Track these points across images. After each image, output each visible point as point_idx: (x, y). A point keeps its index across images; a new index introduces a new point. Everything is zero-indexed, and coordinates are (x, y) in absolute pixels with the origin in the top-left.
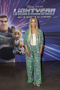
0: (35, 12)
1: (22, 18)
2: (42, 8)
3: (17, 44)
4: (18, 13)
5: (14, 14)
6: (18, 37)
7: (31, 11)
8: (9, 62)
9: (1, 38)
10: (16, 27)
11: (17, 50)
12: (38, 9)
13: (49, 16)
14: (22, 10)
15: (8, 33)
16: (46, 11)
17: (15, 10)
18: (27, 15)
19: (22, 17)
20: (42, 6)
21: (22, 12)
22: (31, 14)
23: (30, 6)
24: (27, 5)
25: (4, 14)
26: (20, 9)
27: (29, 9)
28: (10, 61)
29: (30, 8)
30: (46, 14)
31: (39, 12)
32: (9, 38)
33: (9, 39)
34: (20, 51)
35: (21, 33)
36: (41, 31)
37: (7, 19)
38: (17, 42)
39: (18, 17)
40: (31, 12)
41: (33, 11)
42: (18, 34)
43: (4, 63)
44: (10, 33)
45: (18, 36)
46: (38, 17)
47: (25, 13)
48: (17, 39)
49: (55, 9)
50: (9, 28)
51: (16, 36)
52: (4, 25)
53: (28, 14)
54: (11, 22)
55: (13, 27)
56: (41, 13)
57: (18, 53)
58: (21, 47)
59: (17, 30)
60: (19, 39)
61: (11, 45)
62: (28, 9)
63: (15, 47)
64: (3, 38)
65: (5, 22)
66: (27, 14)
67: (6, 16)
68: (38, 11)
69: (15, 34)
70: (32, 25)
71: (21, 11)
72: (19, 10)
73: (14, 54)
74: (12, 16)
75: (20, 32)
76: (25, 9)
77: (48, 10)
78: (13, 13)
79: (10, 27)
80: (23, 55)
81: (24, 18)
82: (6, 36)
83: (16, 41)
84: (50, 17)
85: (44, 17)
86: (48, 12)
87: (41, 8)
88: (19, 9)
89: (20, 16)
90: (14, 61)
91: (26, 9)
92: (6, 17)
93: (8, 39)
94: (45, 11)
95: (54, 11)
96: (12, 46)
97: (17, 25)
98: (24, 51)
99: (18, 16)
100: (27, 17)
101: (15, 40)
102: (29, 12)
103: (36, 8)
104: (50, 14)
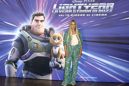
0: (83, 8)
1: (65, 17)
2: (94, 3)
3: (56, 53)
4: (59, 10)
5: (53, 11)
7: (77, 7)
9: (35, 43)
11: (56, 62)
13: (104, 13)
14: (65, 6)
15: (44, 37)
16: (100, 7)
17: (55, 6)
18: (72, 13)
19: (65, 15)
21: (65, 8)
22: (78, 11)
23: (76, 1)
25: (40, 11)
26: (61, 5)
27: (75, 4)
30: (100, 11)
31: (89, 8)
32: (46, 44)
37: (44, 17)
39: (59, 15)
42: (59, 39)
43: (36, 79)
44: (46, 37)
46: (88, 15)
47: (69, 10)
49: (113, 4)
51: (55, 41)
52: (40, 25)
53: (74, 11)
54: (49, 22)
55: (51, 29)
58: (61, 58)
59: (57, 34)
60: (59, 46)
61: (47, 54)
62: (73, 5)
63: (53, 58)
64: (36, 44)
65: (42, 21)
66: (71, 11)
67: (43, 13)
68: (87, 7)
69: (54, 39)
71: (63, 7)
73: (51, 68)
74: (51, 13)
75: (61, 36)
76: (69, 5)
77: (103, 5)
79: (48, 28)
81: (67, 16)
82: (41, 41)
84: (106, 15)
85: (97, 15)
86: (102, 7)
87: (92, 3)
88: (60, 5)
89: (61, 13)
91: (71, 5)
92: (42, 15)
93: (43, 45)
94: (98, 7)
95: (112, 7)
97: (57, 26)
99: (59, 13)
100: (72, 15)
102: (74, 8)
103: (84, 3)
104: (106, 11)
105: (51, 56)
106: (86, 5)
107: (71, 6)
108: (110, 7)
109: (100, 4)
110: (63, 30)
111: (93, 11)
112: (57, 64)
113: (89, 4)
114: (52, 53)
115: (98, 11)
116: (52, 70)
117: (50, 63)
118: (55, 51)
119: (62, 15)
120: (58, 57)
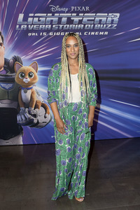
0: (70, 21)
1: (39, 37)
2: (88, 12)
3: (27, 100)
4: (28, 25)
5: (18, 26)
6: (30, 84)
7: (60, 19)
8: (8, 144)
10: (23, 58)
11: (28, 115)
12: (78, 15)
13: (104, 31)
14: (39, 17)
15: (4, 73)
16: (97, 19)
17: (21, 16)
18: (51, 30)
19: (39, 34)
20: (87, 8)
21: (39, 21)
22: (61, 26)
23: (57, 8)
24: (50, 4)
26: (32, 15)
27: (56, 15)
28: (10, 142)
29: (57, 12)
30: (98, 26)
31: (80, 22)
33: (7, 87)
34: (35, 116)
35: (36, 74)
36: (91, 68)
37: (2, 38)
38: (26, 95)
39: (30, 34)
40: (60, 21)
41: (64, 20)
42: (30, 76)
44: (8, 74)
45: (29, 80)
47: (45, 25)
48: (27, 87)
49: (118, 15)
50: (6, 62)
51: (24, 80)
53: (54, 26)
54: (11, 46)
55: (16, 59)
56: (85, 25)
57: (30, 122)
58: (36, 107)
59: (27, 67)
60: (31, 88)
61: (12, 103)
62: (53, 15)
63: (22, 108)
66: (50, 26)
68: (76, 19)
69: (22, 75)
70: (69, 54)
71: (36, 19)
72: (31, 17)
73: (20, 125)
74: (15, 31)
75: (33, 70)
76: (45, 15)
77: (102, 16)
78: (16, 24)
79: (10, 58)
80: (43, 127)
81: (43, 36)
83: (26, 92)
84: (106, 33)
85: (93, 33)
86: (101, 20)
87: (84, 12)
88: (30, 15)
89: (32, 31)
90: (20, 140)
91: (49, 15)
93: (4, 88)
94: (94, 20)
95: (116, 19)
96: (14, 106)
97: (26, 54)
98: (45, 117)
99: (28, 31)
100: (51, 34)
101: (22, 91)
102: (55, 22)
103: (72, 13)
104: (107, 26)
105: (19, 106)
106: (74, 17)
107: (50, 17)
108: (113, 21)
109: (98, 14)
110: (37, 60)
111: (86, 26)
112: (29, 118)
113: (80, 15)
114: (20, 100)
115: (94, 26)
116: (22, 129)
117: (19, 118)
118: (26, 96)
119: (34, 34)
120: (32, 107)
